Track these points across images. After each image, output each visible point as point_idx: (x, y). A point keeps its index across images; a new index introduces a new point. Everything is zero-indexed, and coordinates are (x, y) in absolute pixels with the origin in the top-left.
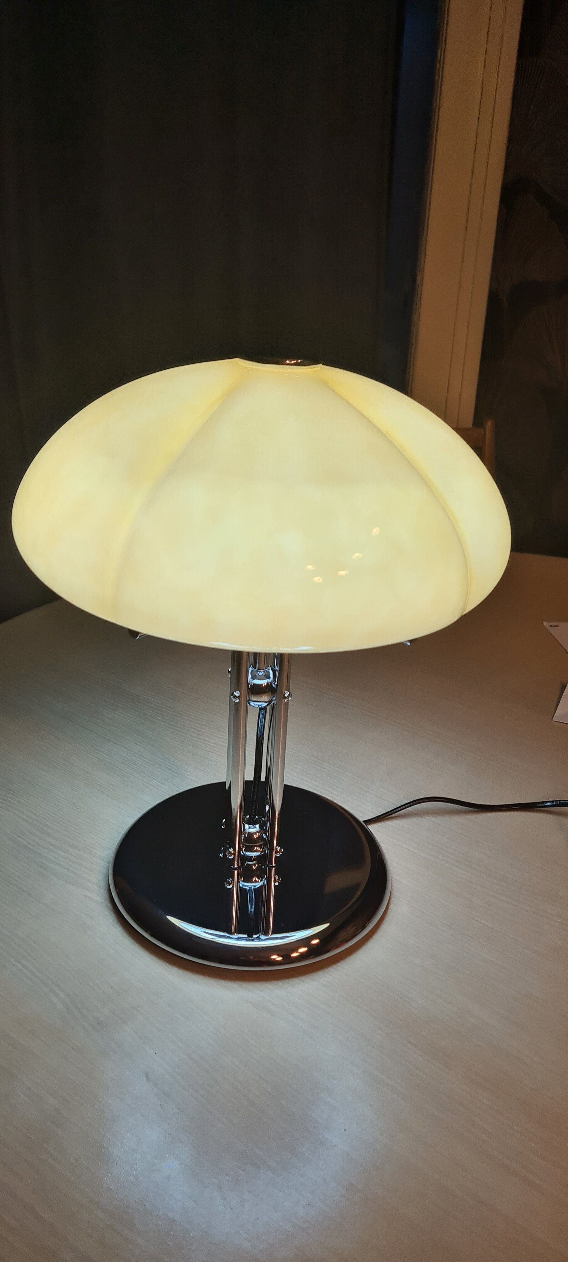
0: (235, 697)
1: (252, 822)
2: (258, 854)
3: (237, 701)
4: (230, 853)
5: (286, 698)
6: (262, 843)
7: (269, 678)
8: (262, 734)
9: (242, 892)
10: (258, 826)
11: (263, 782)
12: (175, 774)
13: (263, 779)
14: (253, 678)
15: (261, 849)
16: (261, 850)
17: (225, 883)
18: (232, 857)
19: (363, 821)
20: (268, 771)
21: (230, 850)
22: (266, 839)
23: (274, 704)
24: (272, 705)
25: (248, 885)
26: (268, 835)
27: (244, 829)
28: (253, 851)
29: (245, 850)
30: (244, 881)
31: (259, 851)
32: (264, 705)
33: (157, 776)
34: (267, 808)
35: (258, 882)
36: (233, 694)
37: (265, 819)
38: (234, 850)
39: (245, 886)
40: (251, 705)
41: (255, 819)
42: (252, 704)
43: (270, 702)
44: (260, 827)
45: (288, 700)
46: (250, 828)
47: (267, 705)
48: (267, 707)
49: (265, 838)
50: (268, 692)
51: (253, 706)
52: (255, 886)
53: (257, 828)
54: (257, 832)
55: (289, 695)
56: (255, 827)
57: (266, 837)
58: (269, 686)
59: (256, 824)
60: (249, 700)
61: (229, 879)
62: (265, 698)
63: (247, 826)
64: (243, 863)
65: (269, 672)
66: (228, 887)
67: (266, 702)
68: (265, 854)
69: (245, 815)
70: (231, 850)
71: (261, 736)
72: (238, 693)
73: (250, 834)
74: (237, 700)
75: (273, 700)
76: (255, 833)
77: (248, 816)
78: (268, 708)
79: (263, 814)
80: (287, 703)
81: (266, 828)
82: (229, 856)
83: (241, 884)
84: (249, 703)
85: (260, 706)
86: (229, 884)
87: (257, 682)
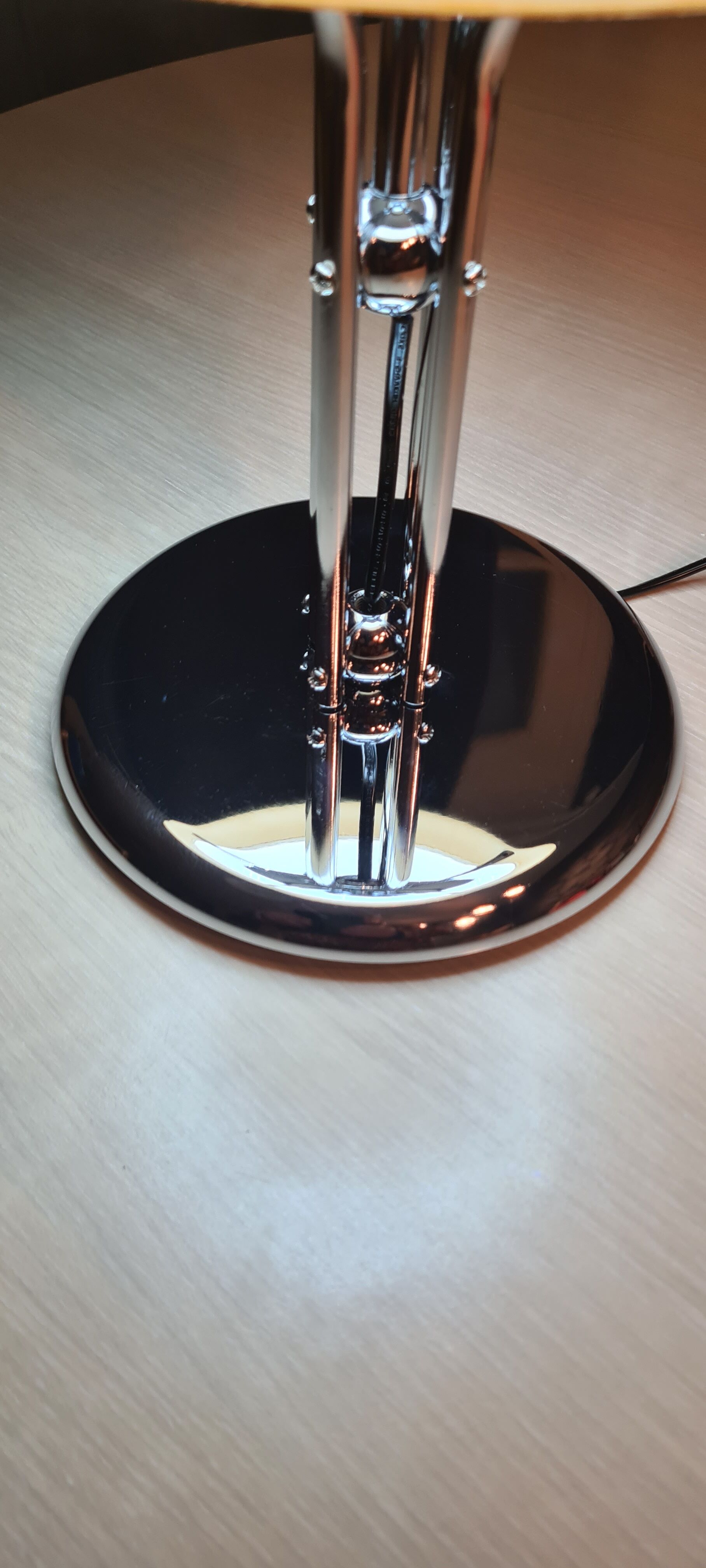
0: (321, 278)
1: (370, 608)
2: (385, 677)
3: (328, 292)
4: (317, 678)
5: (468, 282)
6: (391, 654)
7: (421, 220)
8: (398, 392)
9: (350, 753)
10: (384, 617)
11: (399, 501)
12: (216, 477)
13: (400, 493)
14: (377, 219)
15: (390, 666)
16: (392, 669)
17: (309, 737)
18: (322, 688)
19: (619, 592)
20: (414, 475)
21: (317, 672)
22: (403, 646)
23: (433, 303)
24: (427, 307)
25: (360, 739)
26: (406, 635)
27: (352, 623)
28: (370, 671)
29: (353, 670)
30: (350, 730)
31: (388, 672)
32: (405, 306)
33: (178, 481)
34: (408, 571)
35: (385, 731)
36: (313, 271)
37: (401, 597)
38: (329, 672)
39: (354, 740)
40: (368, 308)
41: (378, 599)
42: (373, 303)
43: (421, 298)
44: (391, 620)
45: (474, 292)
46: (364, 620)
47: (414, 309)
48: (414, 314)
49: (400, 645)
50: (419, 265)
51: (376, 311)
52: (377, 740)
53: (380, 621)
54: (383, 629)
55: (479, 276)
56: (378, 619)
57: (403, 640)
58: (422, 247)
59: (381, 613)
60: (364, 292)
61: (316, 729)
62: (412, 285)
63: (358, 617)
64: (350, 694)
65: (421, 205)
66: (315, 746)
67: (410, 298)
68: (399, 680)
69: (354, 587)
70: (320, 673)
71: (395, 397)
72: (328, 267)
73: (367, 635)
74: (326, 287)
75: (431, 293)
76: (378, 632)
77: (362, 592)
78: (417, 316)
79: (396, 584)
80: (471, 301)
81: (404, 622)
82: (316, 686)
83: (345, 735)
84: (363, 303)
85: (395, 311)
86: (318, 739)
87: (386, 234)
